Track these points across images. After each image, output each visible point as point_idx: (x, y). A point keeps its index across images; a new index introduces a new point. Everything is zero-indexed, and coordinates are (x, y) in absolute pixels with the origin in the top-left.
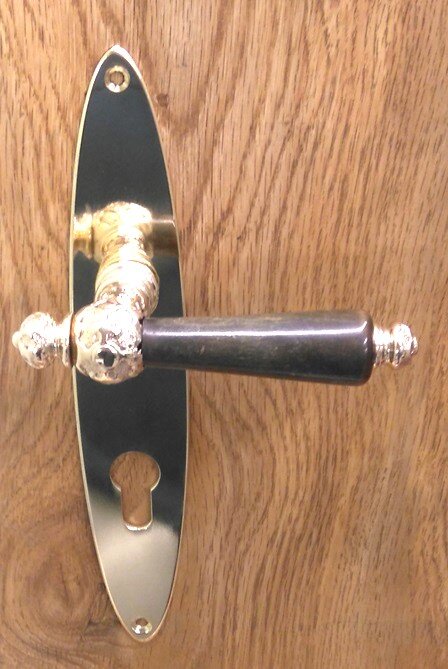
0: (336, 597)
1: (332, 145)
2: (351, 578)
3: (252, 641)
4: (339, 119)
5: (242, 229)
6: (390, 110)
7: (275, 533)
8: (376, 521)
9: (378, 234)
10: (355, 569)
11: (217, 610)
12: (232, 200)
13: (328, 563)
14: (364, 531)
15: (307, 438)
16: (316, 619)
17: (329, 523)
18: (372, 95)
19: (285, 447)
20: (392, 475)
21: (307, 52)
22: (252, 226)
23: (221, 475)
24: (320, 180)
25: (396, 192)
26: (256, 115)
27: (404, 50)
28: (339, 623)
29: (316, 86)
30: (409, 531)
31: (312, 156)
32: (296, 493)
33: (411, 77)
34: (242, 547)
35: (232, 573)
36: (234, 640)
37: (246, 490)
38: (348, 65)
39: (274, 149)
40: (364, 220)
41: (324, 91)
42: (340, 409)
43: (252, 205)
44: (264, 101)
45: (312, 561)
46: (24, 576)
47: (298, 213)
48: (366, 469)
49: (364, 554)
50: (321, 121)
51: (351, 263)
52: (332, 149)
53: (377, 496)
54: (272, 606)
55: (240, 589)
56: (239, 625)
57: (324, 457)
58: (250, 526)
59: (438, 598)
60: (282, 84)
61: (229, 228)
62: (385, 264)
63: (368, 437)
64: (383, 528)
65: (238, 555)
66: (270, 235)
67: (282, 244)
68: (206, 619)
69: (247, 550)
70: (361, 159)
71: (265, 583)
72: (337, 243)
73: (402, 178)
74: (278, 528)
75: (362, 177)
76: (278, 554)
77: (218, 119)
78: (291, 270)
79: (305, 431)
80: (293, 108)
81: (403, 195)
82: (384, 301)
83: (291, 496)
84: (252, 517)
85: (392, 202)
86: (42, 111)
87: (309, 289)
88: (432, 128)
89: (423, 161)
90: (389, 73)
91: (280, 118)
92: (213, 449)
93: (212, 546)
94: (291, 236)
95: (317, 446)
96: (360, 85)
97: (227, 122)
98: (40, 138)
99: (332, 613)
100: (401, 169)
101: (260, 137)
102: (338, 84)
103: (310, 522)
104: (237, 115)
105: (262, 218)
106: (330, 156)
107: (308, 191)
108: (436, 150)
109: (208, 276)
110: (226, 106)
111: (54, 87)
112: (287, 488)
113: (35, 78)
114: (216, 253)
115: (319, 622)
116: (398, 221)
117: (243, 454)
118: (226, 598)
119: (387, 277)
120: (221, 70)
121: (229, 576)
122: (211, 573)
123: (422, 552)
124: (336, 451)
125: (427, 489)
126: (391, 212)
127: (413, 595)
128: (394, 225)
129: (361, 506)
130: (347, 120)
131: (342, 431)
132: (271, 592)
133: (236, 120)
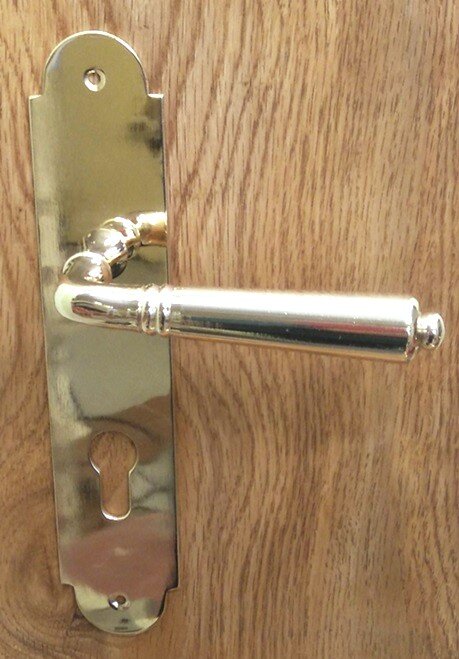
0: (325, 599)
1: (291, 106)
2: (340, 578)
3: (240, 646)
4: (296, 79)
5: (208, 191)
6: (344, 69)
7: (258, 522)
8: (361, 513)
9: (342, 198)
10: (343, 568)
11: (203, 607)
12: (197, 162)
13: (315, 561)
14: (350, 524)
15: (285, 418)
16: (306, 625)
17: (313, 515)
18: (326, 54)
19: (263, 426)
20: (376, 462)
21: (261, 13)
22: (218, 188)
23: (200, 454)
24: (281, 142)
25: (357, 153)
26: (216, 76)
27: (354, 10)
28: (330, 630)
29: (271, 45)
30: (398, 526)
31: (272, 117)
32: (277, 479)
33: (363, 36)
34: (225, 536)
35: (216, 565)
36: (222, 645)
37: (226, 472)
38: (301, 24)
39: (234, 110)
40: (327, 183)
41: (279, 51)
42: (316, 386)
43: (217, 167)
44: (223, 61)
45: (297, 557)
46: (9, 559)
47: (262, 175)
48: (347, 453)
49: (352, 551)
50: (278, 80)
51: (317, 228)
52: (290, 110)
53: (361, 485)
54: (260, 607)
55: (225, 587)
56: (226, 627)
57: (303, 439)
58: (232, 514)
59: (435, 607)
60: (239, 45)
61: (195, 190)
62: (351, 229)
63: (347, 418)
64: (369, 522)
65: (221, 547)
66: (236, 198)
67: (248, 207)
68: (192, 617)
69: (230, 540)
70: (320, 118)
71: (250, 580)
72: (302, 206)
73: (362, 138)
74: (261, 517)
75: (322, 137)
76: (263, 547)
77: (180, 79)
78: (258, 235)
79: (282, 409)
80: (251, 67)
81: (364, 156)
82: (353, 268)
83: (272, 481)
84: (234, 503)
85: (354, 165)
86: (17, 75)
87: (277, 254)
88: (387, 88)
89: (381, 122)
90: (341, 32)
91: (239, 79)
92: (191, 426)
93: (194, 535)
94: (256, 198)
95: (295, 426)
96: (314, 44)
97: (188, 83)
98: (16, 100)
99: (323, 618)
100: (359, 130)
101: (221, 98)
102: (292, 43)
103: (294, 510)
104: (197, 75)
105: (227, 180)
106: (289, 117)
107: (270, 152)
108: (393, 110)
109: (178, 240)
110: (187, 68)
111: (27, 50)
112: (268, 472)
113: (10, 42)
114: (184, 217)
115: (309, 629)
116: (361, 184)
117: (221, 432)
118: (212, 595)
119: (355, 242)
120: (180, 31)
121: (213, 570)
122: (195, 565)
123: (413, 551)
124: (315, 432)
125: (413, 479)
126: (353, 175)
127: (408, 602)
128: (357, 188)
129: (345, 496)
130: (304, 80)
131: (320, 410)
132: (257, 590)
133: (198, 80)
